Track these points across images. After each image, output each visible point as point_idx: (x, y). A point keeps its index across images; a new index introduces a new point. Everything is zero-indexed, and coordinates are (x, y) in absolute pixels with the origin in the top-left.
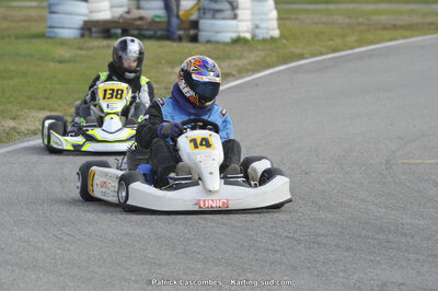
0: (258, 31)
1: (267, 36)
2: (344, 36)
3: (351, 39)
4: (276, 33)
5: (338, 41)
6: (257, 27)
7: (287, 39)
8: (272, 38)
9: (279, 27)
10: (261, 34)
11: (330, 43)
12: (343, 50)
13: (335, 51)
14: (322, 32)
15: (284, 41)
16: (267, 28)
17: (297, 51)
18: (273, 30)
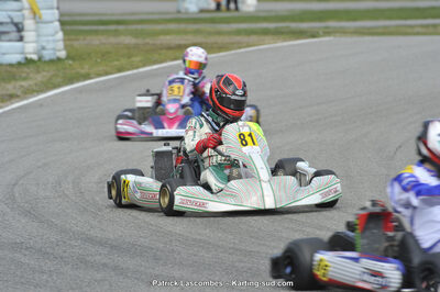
0: (44, 52)
1: (53, 57)
2: (129, 57)
3: (136, 59)
4: (63, 54)
5: (124, 61)
6: (43, 48)
7: (73, 59)
8: (59, 59)
9: (66, 47)
10: (47, 55)
11: (116, 63)
12: (129, 70)
13: (120, 71)
14: (108, 53)
15: (70, 62)
16: (54, 49)
17: (83, 71)
18: (59, 50)
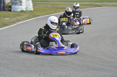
0: (27, 9)
1: (30, 10)
2: (50, 11)
3: (52, 11)
4: (32, 9)
5: (49, 12)
6: (27, 8)
7: (35, 11)
8: (31, 11)
9: (33, 8)
10: (28, 10)
11: (47, 12)
12: (50, 14)
14: (44, 9)
15: (34, 12)
17: (38, 14)
18: (31, 8)
